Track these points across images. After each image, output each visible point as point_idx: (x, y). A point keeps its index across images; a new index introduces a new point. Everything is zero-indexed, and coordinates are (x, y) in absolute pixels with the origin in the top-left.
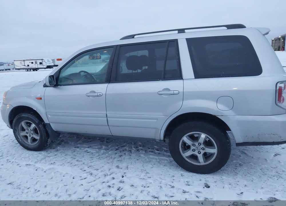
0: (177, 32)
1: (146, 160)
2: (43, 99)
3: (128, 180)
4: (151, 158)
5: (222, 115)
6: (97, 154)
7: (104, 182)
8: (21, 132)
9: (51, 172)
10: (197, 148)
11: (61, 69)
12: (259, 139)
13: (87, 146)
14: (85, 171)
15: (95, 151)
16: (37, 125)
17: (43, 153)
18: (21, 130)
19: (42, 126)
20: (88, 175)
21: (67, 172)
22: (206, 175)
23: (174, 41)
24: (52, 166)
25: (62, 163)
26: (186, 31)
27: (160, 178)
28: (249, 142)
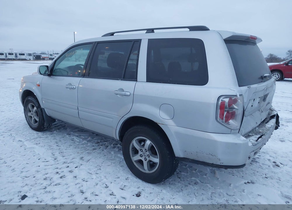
0: (146, 31)
1: (112, 157)
2: (40, 86)
3: (77, 171)
4: (117, 156)
5: (163, 123)
6: (78, 143)
7: (57, 168)
8: (29, 112)
9: (28, 151)
10: (144, 154)
11: (56, 61)
12: (198, 157)
13: (77, 135)
14: (54, 155)
15: (78, 141)
16: (37, 108)
17: (40, 134)
18: (29, 111)
19: (40, 109)
20: (52, 159)
21: (39, 153)
22: (150, 184)
23: (138, 41)
24: (35, 146)
25: (44, 145)
26: (155, 31)
27: (105, 177)
28: (188, 159)
